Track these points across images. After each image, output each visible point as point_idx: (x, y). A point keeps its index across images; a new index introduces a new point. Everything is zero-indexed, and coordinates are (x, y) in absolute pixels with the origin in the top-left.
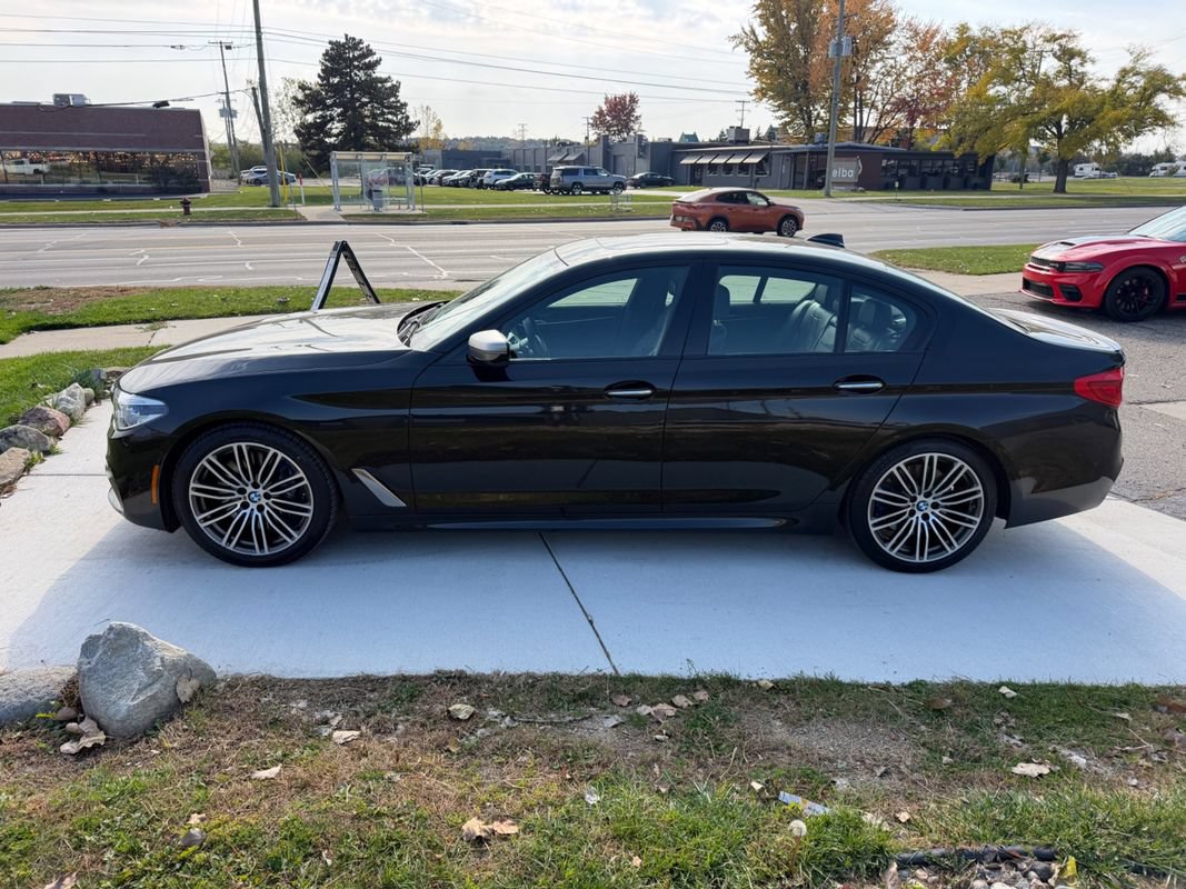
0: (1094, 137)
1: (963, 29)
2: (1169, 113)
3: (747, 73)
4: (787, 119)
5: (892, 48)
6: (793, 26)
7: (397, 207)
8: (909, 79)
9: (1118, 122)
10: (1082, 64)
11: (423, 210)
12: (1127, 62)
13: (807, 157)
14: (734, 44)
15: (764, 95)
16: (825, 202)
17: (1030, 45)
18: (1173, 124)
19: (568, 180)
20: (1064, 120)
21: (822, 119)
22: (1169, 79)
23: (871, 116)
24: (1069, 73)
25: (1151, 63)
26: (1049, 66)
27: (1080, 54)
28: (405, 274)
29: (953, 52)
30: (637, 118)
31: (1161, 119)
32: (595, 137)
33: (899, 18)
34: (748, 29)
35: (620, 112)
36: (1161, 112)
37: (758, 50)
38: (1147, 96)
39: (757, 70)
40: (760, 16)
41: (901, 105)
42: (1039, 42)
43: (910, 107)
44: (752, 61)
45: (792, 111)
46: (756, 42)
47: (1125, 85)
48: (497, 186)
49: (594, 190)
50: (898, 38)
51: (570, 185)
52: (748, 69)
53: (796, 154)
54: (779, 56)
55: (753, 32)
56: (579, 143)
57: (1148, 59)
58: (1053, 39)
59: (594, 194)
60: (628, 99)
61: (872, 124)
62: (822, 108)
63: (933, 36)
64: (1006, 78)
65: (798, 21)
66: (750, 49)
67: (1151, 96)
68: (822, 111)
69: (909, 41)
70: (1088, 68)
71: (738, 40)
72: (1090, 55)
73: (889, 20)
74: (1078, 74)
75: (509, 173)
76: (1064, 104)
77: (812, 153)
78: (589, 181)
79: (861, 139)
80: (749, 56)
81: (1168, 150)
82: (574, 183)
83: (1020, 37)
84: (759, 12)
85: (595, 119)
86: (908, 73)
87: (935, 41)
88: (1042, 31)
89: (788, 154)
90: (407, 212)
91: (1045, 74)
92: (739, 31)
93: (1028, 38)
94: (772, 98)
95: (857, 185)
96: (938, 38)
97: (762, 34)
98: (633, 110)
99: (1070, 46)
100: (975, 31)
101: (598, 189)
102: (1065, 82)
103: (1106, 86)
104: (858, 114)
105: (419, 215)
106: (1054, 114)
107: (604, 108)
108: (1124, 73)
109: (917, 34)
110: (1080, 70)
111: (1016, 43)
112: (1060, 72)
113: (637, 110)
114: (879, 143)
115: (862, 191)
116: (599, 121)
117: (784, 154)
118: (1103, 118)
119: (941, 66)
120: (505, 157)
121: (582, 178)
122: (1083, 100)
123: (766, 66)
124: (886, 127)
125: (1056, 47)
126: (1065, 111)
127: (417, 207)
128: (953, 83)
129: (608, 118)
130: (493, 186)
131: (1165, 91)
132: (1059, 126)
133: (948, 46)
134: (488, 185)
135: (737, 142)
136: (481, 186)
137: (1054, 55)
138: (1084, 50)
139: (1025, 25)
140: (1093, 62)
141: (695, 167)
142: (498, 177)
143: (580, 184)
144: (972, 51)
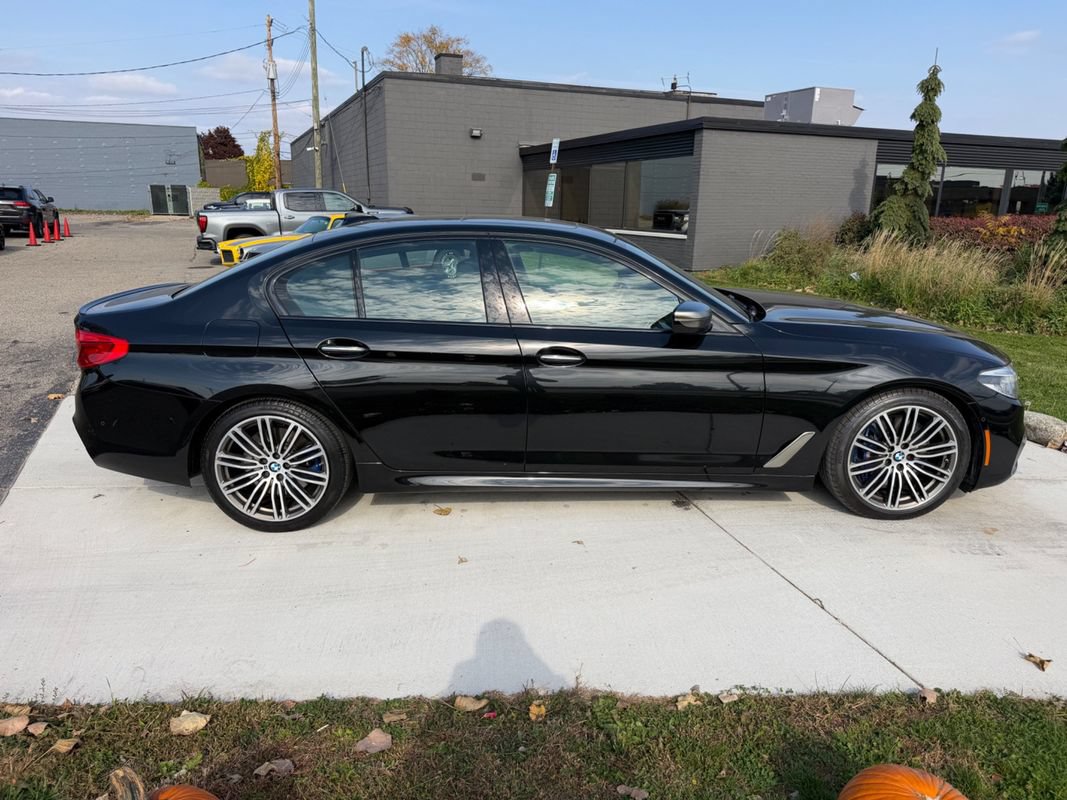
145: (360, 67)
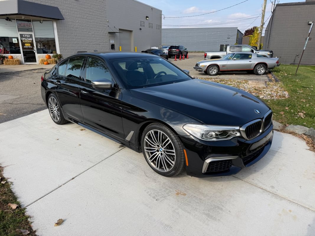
145: (274, 3)
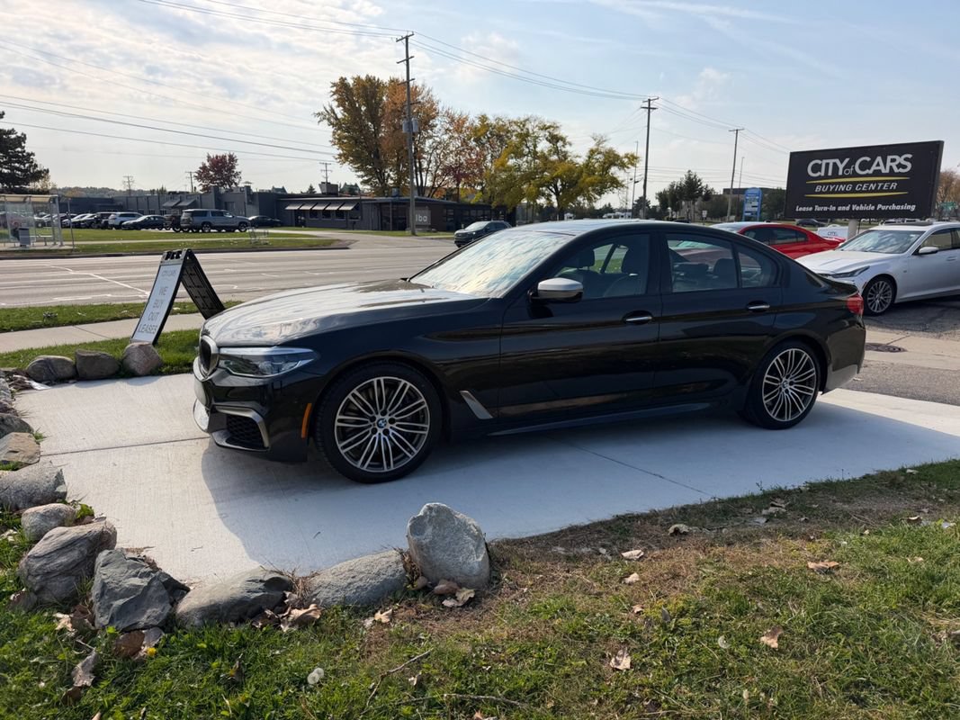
0: (578, 194)
1: (483, 118)
2: (620, 179)
3: (331, 142)
4: (366, 178)
5: (436, 129)
6: (363, 108)
7: (43, 244)
8: (452, 152)
9: (592, 184)
10: (563, 146)
11: (73, 245)
12: (592, 145)
13: (391, 206)
14: (319, 119)
15: (346, 159)
16: (413, 239)
17: (531, 132)
18: (623, 186)
19: (198, 220)
20: (559, 184)
21: (392, 179)
22: (617, 157)
23: (428, 178)
24: (557, 151)
25: (607, 146)
26: (543, 146)
27: (563, 139)
28: (109, 295)
29: (479, 134)
30: (237, 174)
31: (616, 183)
32: (201, 188)
33: (440, 107)
34: (328, 109)
35: (221, 169)
36: (615, 178)
37: (337, 124)
38: (605, 167)
39: (339, 140)
40: (337, 100)
41: (448, 170)
42: (536, 130)
43: (455, 172)
44: (334, 133)
45: (368, 172)
46: (336, 118)
47: (593, 161)
48: (124, 226)
49: (219, 229)
50: (440, 123)
51: (200, 225)
52: (331, 139)
53: (381, 204)
54: (354, 130)
55: (333, 111)
56: (188, 193)
57: (605, 143)
58: (545, 128)
59: (219, 231)
60: (228, 158)
61: (429, 184)
62: (391, 170)
63: (464, 122)
64: (519, 155)
65: (367, 105)
66: (331, 124)
67: (609, 168)
68: (391, 173)
69: (448, 125)
70: (567, 148)
71: (322, 117)
72: (568, 140)
73: (432, 108)
74: (562, 152)
75: (133, 216)
76: (559, 171)
77: (394, 203)
78: (217, 221)
79: (423, 195)
80: (331, 129)
81: (609, 204)
82: (204, 223)
83: (524, 126)
84: (335, 97)
85: (199, 173)
86: (451, 148)
87: (465, 125)
88: (537, 123)
89: (375, 204)
90: (55, 247)
91: (542, 152)
92: (323, 110)
93: (529, 126)
94: (352, 162)
95: (431, 227)
96: (467, 125)
97: (339, 112)
98: (233, 167)
99: (556, 133)
100: (492, 120)
101: (223, 228)
102: (554, 158)
103: (581, 161)
104: (419, 177)
105: (72, 250)
106: (553, 179)
107: (207, 164)
108: (592, 152)
109: (453, 120)
110: (563, 149)
111: (522, 130)
112: (551, 151)
113: (236, 167)
114: (436, 197)
115: (434, 232)
116: (203, 174)
117: (369, 204)
118: (583, 182)
119: (473, 144)
120: (119, 203)
121: (210, 218)
122: (570, 170)
123: (346, 137)
124: (439, 186)
125: (547, 134)
126: (558, 177)
127: (64, 243)
128: (481, 156)
129: (211, 173)
130: (119, 227)
131: (615, 165)
132: (556, 187)
133: (475, 130)
134: (113, 226)
135: (329, 194)
136: (106, 226)
137: (547, 139)
138: (564, 136)
139: (526, 117)
140: (570, 144)
141: (298, 212)
142: (122, 219)
143: (209, 223)
144: (491, 135)
